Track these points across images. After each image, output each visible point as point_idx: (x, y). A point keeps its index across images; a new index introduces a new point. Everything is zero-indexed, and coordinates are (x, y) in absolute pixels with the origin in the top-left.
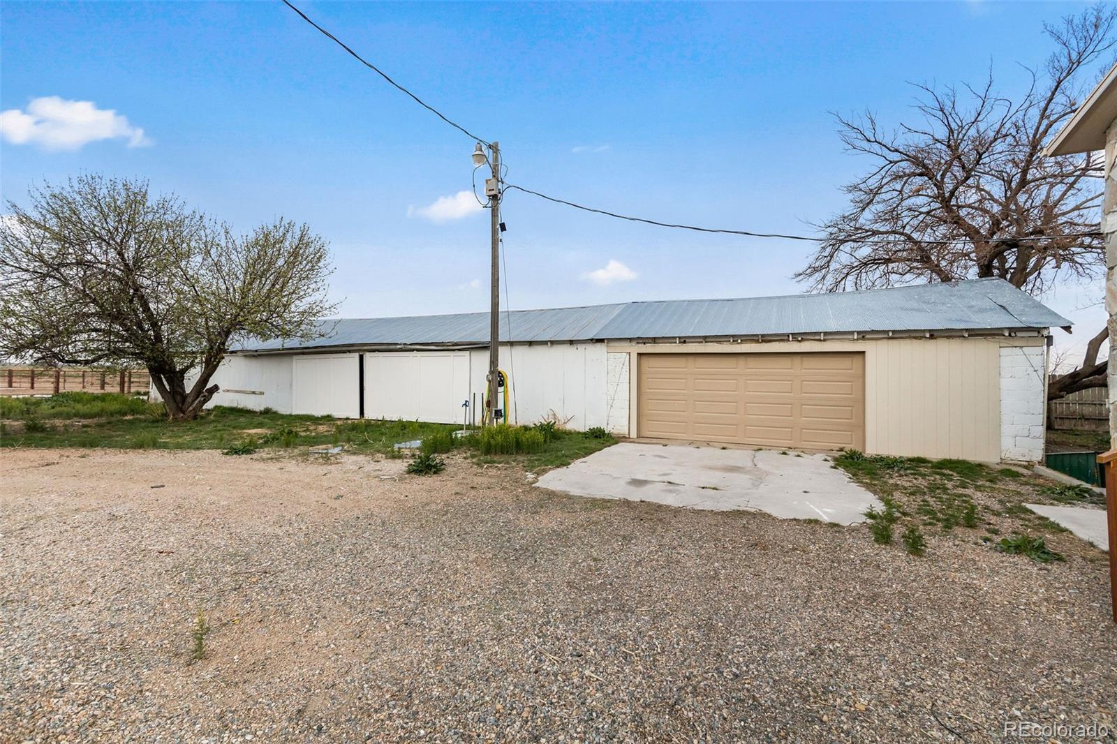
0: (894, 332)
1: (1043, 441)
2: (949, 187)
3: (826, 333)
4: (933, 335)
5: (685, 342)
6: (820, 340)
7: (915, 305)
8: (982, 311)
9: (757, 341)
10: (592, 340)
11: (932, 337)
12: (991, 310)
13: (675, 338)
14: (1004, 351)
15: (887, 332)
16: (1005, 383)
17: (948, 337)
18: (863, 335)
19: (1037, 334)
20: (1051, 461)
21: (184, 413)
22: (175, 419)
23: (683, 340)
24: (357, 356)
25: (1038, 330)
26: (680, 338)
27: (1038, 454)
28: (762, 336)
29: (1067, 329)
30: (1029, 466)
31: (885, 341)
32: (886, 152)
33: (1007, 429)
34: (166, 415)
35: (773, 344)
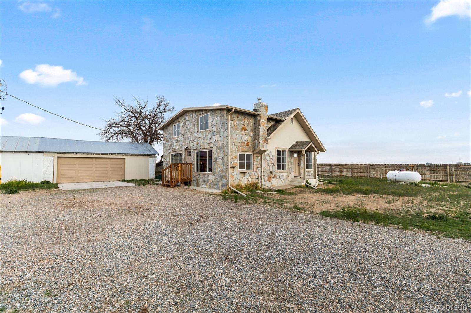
0: (131, 154)
1: (155, 175)
2: (139, 121)
3: (117, 154)
4: (139, 155)
5: (76, 154)
6: (116, 155)
7: (134, 148)
8: (146, 150)
9: (100, 155)
10: (37, 152)
11: (138, 155)
12: (148, 150)
14: (150, 159)
15: (130, 154)
16: (150, 164)
17: (141, 155)
18: (125, 154)
19: (154, 156)
20: (156, 178)
23: (76, 153)
25: (155, 155)
27: (154, 177)
28: (101, 153)
29: (158, 155)
30: (153, 179)
31: (129, 156)
32: (126, 109)
33: (150, 173)
35: (103, 155)
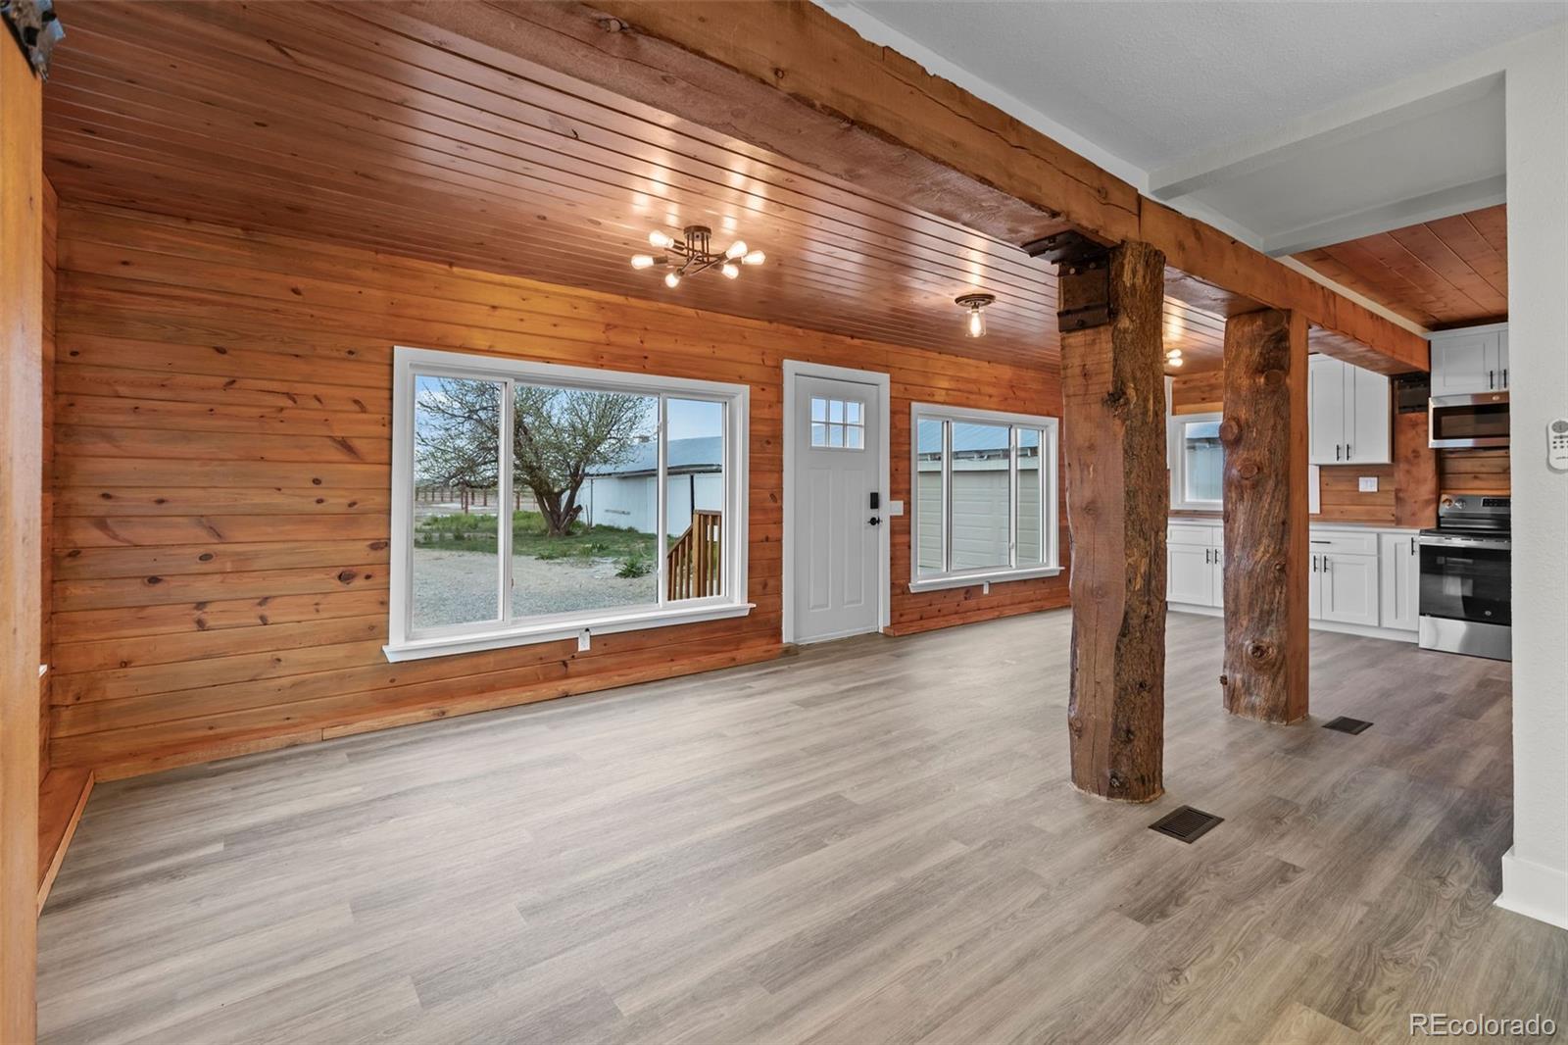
13: (926, 454)
21: (558, 529)
22: (552, 534)
24: (688, 476)
26: (931, 454)
34: (546, 531)
